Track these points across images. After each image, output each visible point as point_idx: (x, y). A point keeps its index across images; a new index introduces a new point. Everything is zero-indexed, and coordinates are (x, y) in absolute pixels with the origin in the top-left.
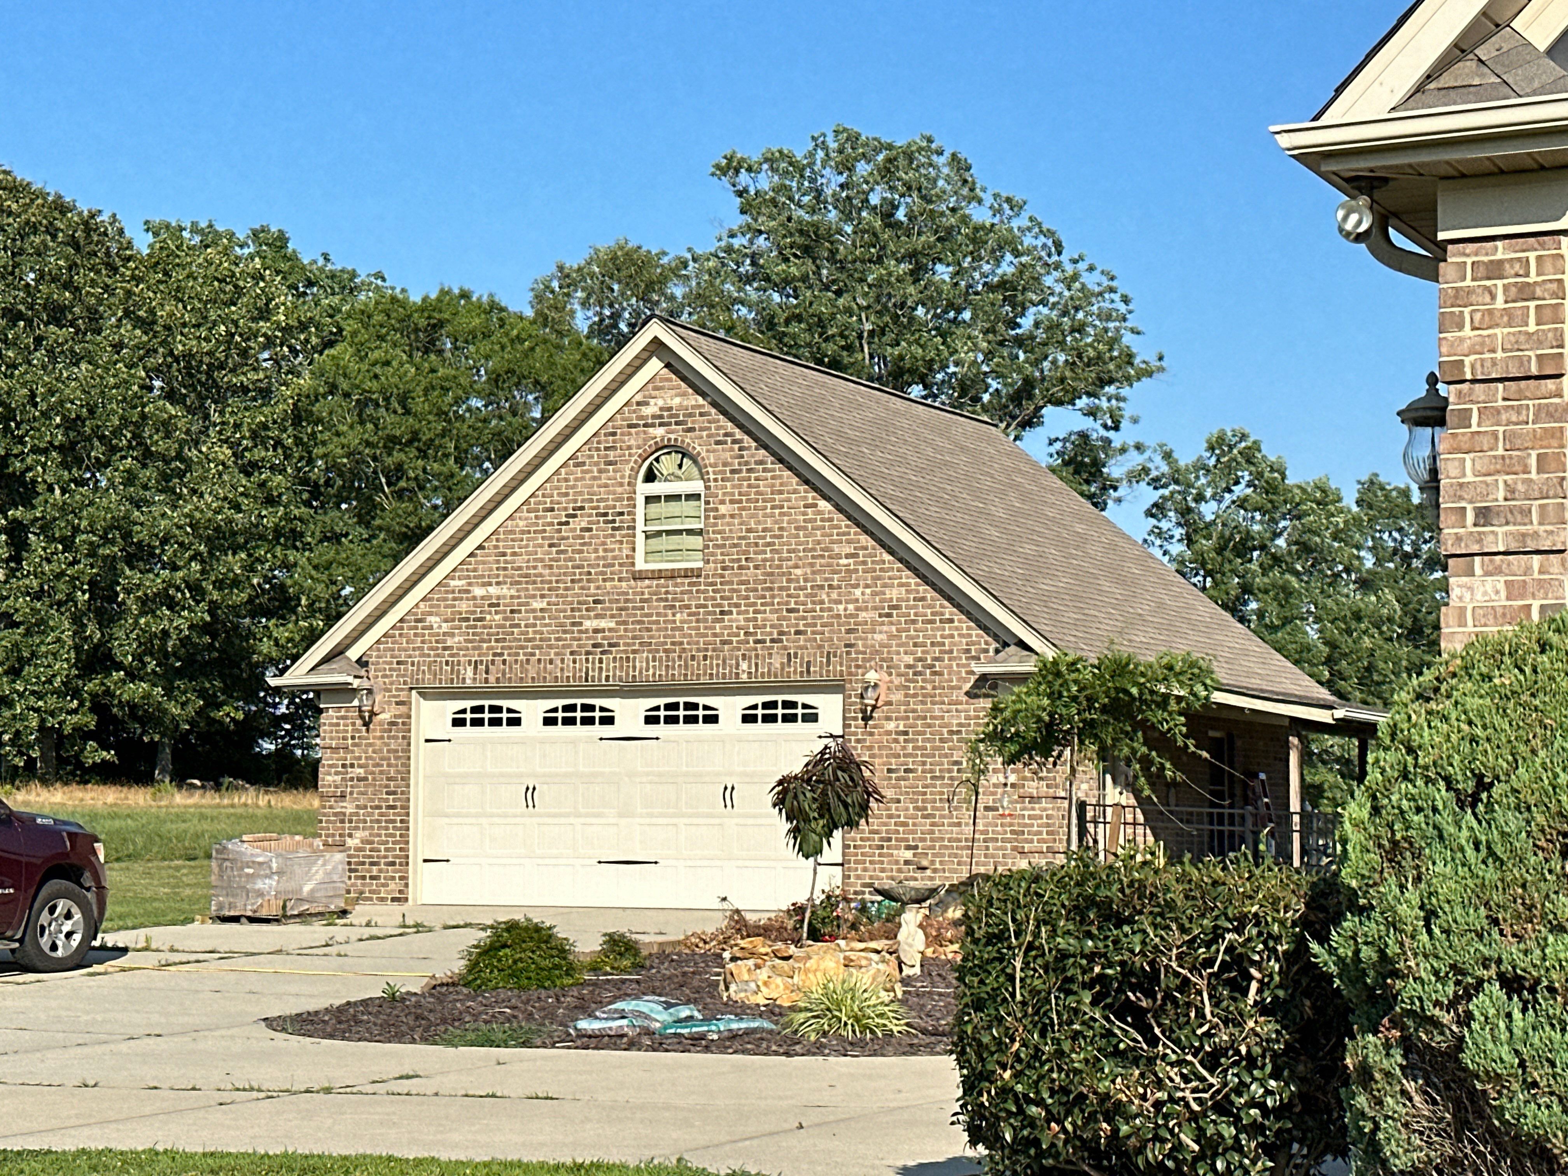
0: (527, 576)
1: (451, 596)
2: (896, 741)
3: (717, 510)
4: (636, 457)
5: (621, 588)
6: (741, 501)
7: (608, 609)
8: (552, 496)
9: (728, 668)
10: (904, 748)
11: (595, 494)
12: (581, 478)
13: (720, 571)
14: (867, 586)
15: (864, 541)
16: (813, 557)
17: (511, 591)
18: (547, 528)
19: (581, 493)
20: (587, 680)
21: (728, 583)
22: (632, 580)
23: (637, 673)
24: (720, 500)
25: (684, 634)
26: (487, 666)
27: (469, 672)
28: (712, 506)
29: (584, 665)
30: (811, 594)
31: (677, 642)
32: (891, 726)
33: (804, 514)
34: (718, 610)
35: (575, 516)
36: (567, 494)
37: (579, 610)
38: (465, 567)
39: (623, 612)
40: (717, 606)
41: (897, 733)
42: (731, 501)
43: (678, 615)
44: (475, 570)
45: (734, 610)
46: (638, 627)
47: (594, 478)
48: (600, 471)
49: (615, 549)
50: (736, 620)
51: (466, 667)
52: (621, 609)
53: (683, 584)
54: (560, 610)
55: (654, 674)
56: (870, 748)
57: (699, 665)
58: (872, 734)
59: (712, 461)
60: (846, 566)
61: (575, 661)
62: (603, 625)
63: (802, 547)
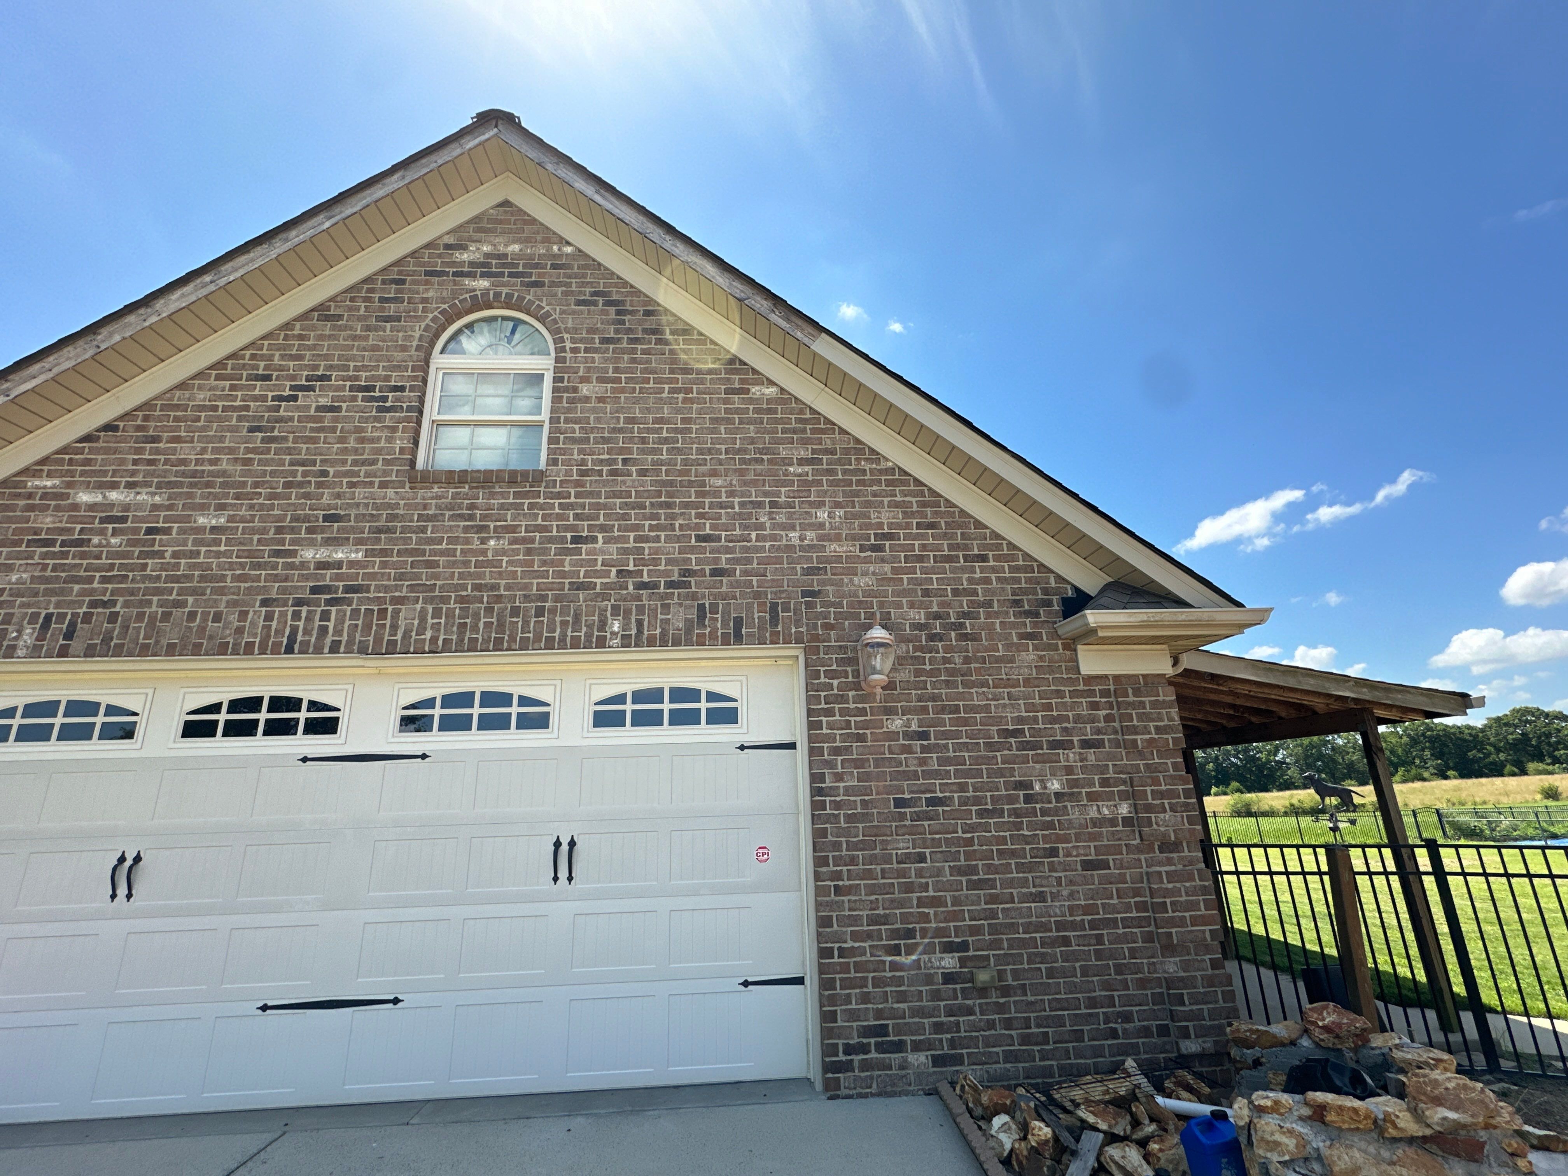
0: (194, 474)
1: (21, 503)
2: (907, 749)
3: (575, 390)
4: (436, 313)
5: (385, 497)
6: (618, 380)
7: (353, 530)
8: (271, 358)
9: (584, 629)
10: (923, 762)
11: (353, 358)
12: (330, 336)
13: (575, 477)
14: (838, 505)
15: (828, 442)
16: (743, 461)
17: (157, 498)
18: (252, 404)
19: (326, 357)
20: (289, 650)
21: (590, 494)
22: (407, 485)
23: (399, 637)
24: (581, 377)
25: (500, 573)
26: (72, 626)
27: (28, 636)
28: (566, 384)
29: (289, 623)
30: (740, 514)
31: (486, 585)
32: (896, 724)
33: (726, 401)
34: (569, 535)
35: (311, 389)
36: (300, 358)
37: (293, 530)
38: (67, 457)
39: (383, 536)
40: (567, 528)
41: (908, 735)
42: (601, 380)
43: (492, 543)
44: (88, 462)
45: (600, 536)
46: (410, 559)
47: (355, 338)
48: (368, 328)
49: (379, 438)
50: (603, 552)
51: (22, 626)
52: (379, 531)
53: (505, 495)
54: (253, 531)
55: (434, 640)
56: (859, 763)
57: (526, 623)
58: (861, 738)
59: (570, 325)
60: (800, 475)
61: (269, 617)
62: (340, 556)
63: (723, 447)
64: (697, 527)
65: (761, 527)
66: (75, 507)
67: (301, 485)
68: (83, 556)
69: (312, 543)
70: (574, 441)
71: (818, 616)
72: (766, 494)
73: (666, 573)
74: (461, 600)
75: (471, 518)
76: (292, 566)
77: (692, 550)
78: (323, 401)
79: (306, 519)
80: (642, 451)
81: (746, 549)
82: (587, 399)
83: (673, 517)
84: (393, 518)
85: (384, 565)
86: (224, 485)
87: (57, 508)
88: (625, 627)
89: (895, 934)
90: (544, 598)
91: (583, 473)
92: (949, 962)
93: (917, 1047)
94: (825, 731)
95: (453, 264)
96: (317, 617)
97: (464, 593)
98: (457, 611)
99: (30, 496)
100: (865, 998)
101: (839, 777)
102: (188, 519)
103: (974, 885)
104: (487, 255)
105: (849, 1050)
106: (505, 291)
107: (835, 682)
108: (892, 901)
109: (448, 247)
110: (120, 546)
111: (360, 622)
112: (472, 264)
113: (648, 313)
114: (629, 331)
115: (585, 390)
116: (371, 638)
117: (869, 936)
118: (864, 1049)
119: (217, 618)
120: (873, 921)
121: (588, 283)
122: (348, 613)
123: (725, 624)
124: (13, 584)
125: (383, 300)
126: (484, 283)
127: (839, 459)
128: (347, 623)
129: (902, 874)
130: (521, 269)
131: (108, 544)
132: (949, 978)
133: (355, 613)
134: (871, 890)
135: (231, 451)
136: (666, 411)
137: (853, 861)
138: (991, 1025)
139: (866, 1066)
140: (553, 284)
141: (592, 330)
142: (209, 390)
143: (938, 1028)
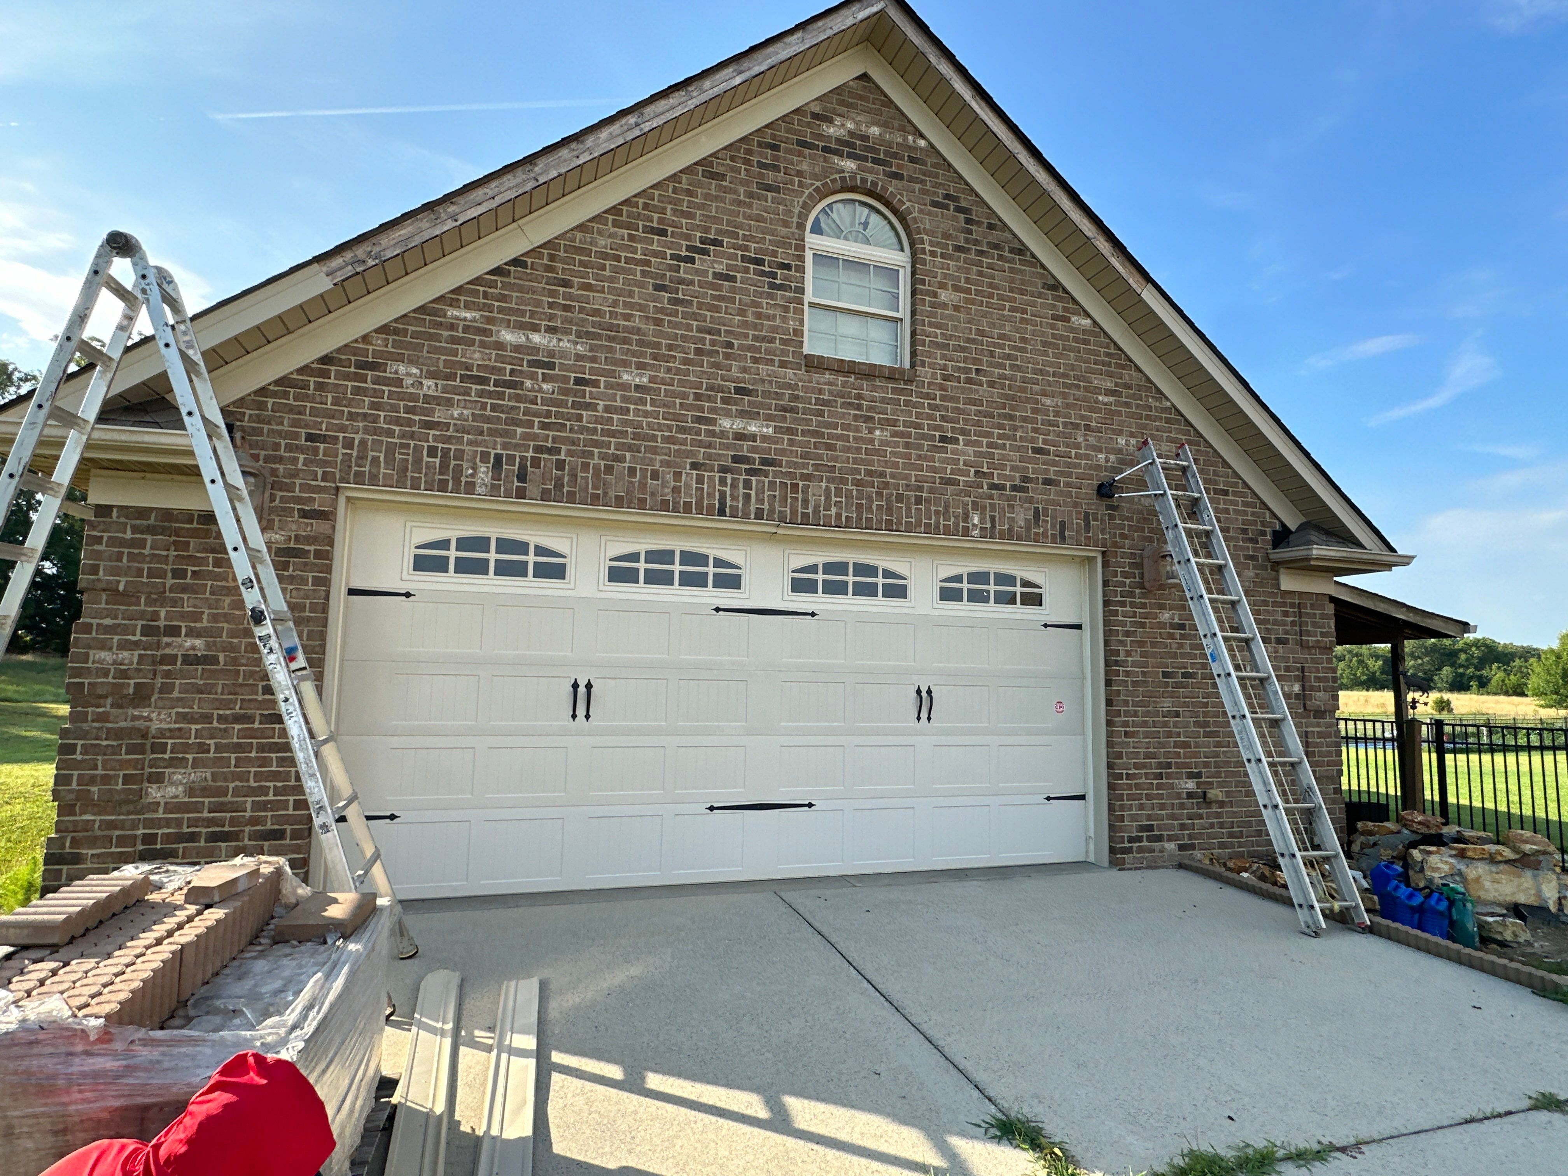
0: (611, 327)
1: (446, 333)
2: (1171, 636)
3: (935, 295)
4: (811, 190)
5: (785, 378)
6: (968, 291)
7: (762, 405)
8: (663, 211)
9: (953, 519)
10: (1181, 646)
11: (740, 226)
12: (716, 197)
13: (939, 381)
14: (1132, 435)
15: (1127, 378)
16: (1065, 385)
17: (579, 347)
18: (652, 259)
19: (717, 220)
20: (722, 512)
21: (952, 399)
22: (804, 368)
23: (810, 510)
24: (939, 282)
25: (886, 462)
26: (523, 467)
27: (484, 474)
28: (927, 287)
29: (718, 487)
30: (1063, 433)
31: (876, 471)
32: (1165, 616)
33: (1053, 327)
34: (937, 434)
35: (705, 252)
36: (691, 216)
37: (709, 399)
38: (481, 289)
39: (788, 415)
40: (936, 428)
41: (1173, 626)
42: (956, 289)
43: (878, 433)
44: (503, 298)
45: (961, 438)
46: (813, 440)
47: (740, 203)
48: (751, 195)
49: (774, 316)
50: (964, 453)
51: (475, 464)
52: (784, 409)
53: (884, 389)
54: (674, 394)
55: (838, 516)
56: (1141, 644)
57: (909, 509)
58: (1143, 625)
59: (927, 227)
60: (1106, 404)
61: (700, 480)
62: (753, 428)
63: (1051, 370)
64: (1033, 440)
65: (1077, 446)
66: (500, 346)
67: (711, 353)
68: (518, 398)
69: (728, 414)
70: (938, 345)
71: (1118, 527)
72: (1082, 417)
73: (1011, 478)
74: (858, 483)
75: (859, 407)
76: (712, 434)
77: (1030, 460)
78: (720, 268)
79: (721, 389)
80: (990, 364)
81: (1068, 465)
82: (944, 306)
83: (1015, 428)
84: (796, 398)
85: (791, 442)
86: (640, 343)
87: (483, 345)
88: (982, 521)
89: (1160, 765)
90: (920, 489)
91: (946, 378)
92: (1191, 785)
93: (1170, 839)
94: (1120, 618)
95: (820, 137)
96: (741, 486)
97: (859, 477)
98: (855, 492)
99: (452, 327)
100: (1141, 807)
101: (1128, 654)
102: (612, 374)
103: (1208, 735)
104: (851, 133)
105: (1131, 840)
106: (871, 178)
107: (1128, 581)
108: (1159, 743)
109: (815, 116)
110: (553, 393)
111: (777, 494)
112: (839, 141)
113: (991, 226)
114: (976, 242)
115: (944, 296)
116: (788, 509)
117: (1144, 766)
118: (1139, 839)
119: (655, 475)
120: (1147, 756)
121: (941, 184)
122: (766, 484)
123: (1053, 527)
124: (456, 419)
125: (761, 165)
126: (850, 165)
127: (1134, 394)
128: (767, 493)
129: (1165, 725)
130: (882, 156)
131: (540, 390)
132: (1190, 795)
133: (772, 484)
134: (1147, 735)
135: (642, 308)
136: (1007, 329)
137: (1136, 714)
138: (1212, 826)
139: (1140, 850)
140: (911, 179)
141: (946, 236)
142: (609, 237)
143: (1183, 827)
